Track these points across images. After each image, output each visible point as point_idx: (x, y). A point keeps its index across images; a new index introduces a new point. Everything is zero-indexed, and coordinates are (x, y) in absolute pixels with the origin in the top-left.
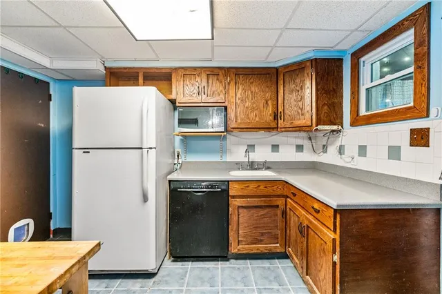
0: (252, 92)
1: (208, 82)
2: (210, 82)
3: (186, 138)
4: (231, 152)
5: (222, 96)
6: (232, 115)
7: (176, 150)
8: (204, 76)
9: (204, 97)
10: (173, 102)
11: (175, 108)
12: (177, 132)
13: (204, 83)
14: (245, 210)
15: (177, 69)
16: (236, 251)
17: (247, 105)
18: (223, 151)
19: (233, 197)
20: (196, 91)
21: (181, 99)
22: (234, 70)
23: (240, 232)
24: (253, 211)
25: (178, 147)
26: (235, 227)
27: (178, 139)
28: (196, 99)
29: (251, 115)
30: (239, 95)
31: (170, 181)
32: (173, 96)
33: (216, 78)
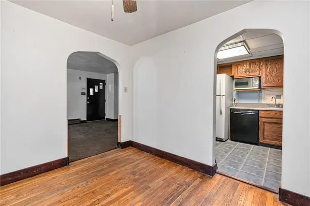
0: (276, 68)
1: (250, 66)
2: (251, 66)
3: (238, 92)
4: (264, 99)
5: (258, 72)
6: (263, 80)
7: (234, 98)
8: (248, 64)
9: (248, 73)
10: (232, 77)
11: (233, 79)
12: (234, 90)
13: (248, 67)
14: (268, 124)
15: (234, 63)
16: (262, 142)
17: (273, 75)
18: (260, 98)
19: (262, 117)
20: (244, 71)
21: (236, 75)
22: (265, 59)
23: (265, 133)
24: (273, 125)
25: (235, 97)
26: (262, 131)
27: (235, 93)
28: (244, 75)
29: (276, 80)
30: (268, 71)
31: (231, 109)
32: (232, 75)
33: (254, 64)
